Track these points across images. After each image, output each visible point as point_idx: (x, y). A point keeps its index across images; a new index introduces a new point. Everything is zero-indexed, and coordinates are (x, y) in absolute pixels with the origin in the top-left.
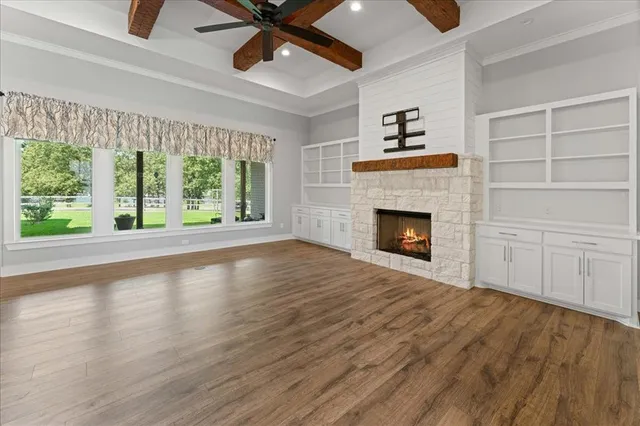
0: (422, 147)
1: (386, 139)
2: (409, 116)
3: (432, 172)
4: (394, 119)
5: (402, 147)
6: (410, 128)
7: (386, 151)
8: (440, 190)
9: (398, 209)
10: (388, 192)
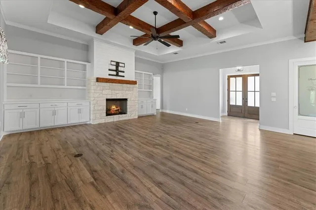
0: (124, 76)
1: (109, 70)
2: (120, 65)
3: (128, 85)
4: (115, 63)
5: (117, 75)
6: (120, 69)
7: (109, 75)
8: (130, 91)
9: (117, 98)
10: (113, 92)
